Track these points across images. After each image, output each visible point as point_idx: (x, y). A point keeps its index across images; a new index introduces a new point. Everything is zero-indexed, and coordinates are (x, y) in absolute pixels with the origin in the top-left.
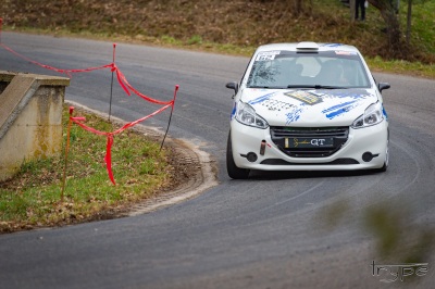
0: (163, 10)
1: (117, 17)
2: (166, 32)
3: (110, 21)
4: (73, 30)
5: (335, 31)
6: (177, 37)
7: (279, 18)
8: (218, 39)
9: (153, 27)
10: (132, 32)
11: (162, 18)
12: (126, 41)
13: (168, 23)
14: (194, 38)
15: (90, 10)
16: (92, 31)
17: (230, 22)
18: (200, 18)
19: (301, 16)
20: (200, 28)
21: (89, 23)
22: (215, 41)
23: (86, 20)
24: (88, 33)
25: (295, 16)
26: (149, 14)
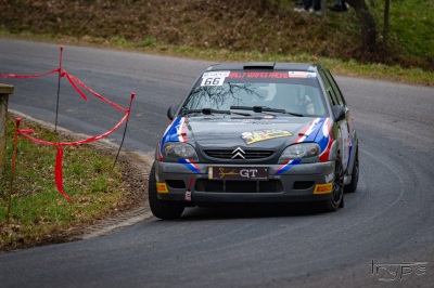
0: (113, 8)
1: (61, 16)
2: (116, 33)
3: (54, 20)
4: (12, 30)
5: (304, 31)
6: (128, 38)
7: (241, 16)
8: (174, 40)
9: (101, 27)
10: (78, 32)
11: (111, 17)
12: (72, 43)
13: (118, 22)
14: (147, 40)
15: (31, 9)
16: (34, 32)
17: (187, 21)
18: (154, 17)
19: (266, 14)
20: (153, 28)
21: (30, 22)
22: (170, 42)
23: (26, 20)
24: (29, 33)
25: (260, 14)
26: (96, 13)
